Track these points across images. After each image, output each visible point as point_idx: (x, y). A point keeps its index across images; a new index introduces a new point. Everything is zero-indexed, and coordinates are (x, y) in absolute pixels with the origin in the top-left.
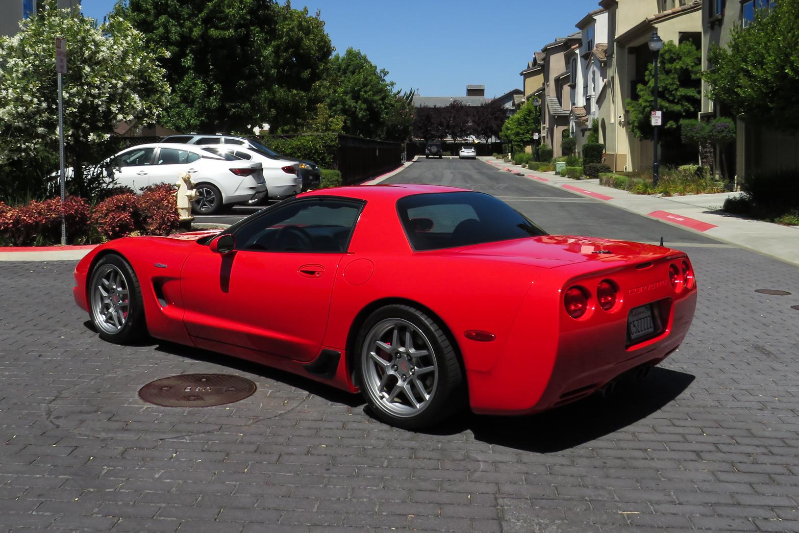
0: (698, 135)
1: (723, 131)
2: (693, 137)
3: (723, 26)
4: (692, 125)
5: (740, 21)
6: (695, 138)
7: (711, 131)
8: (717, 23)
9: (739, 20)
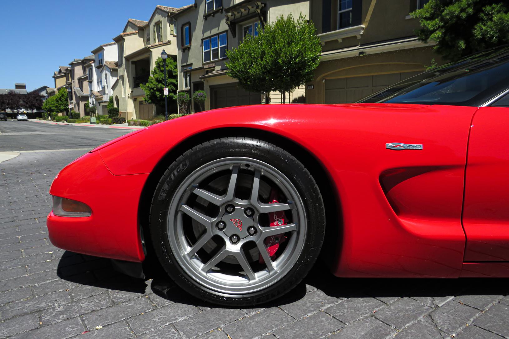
0: (186, 99)
1: (201, 97)
2: (184, 100)
3: (190, 50)
4: (183, 94)
5: (201, 47)
6: (185, 101)
7: (196, 97)
8: (188, 49)
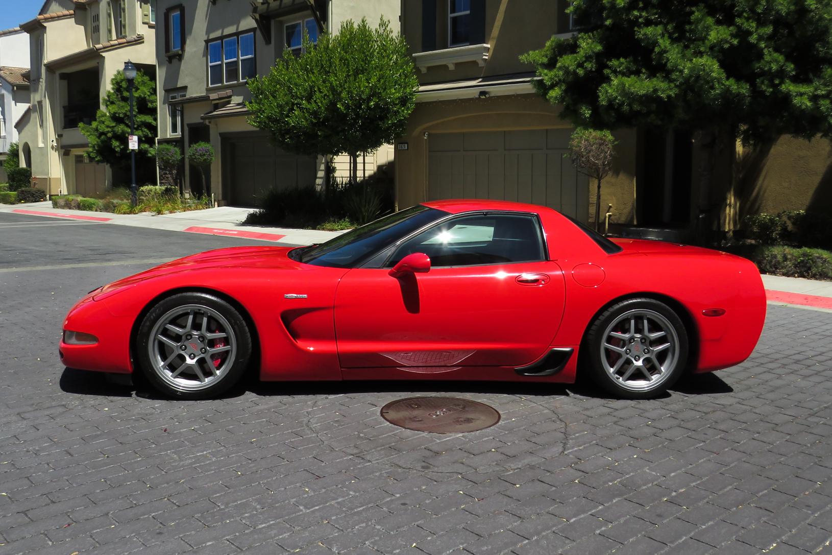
0: (173, 158)
1: (204, 155)
2: (169, 160)
3: (183, 62)
4: (167, 149)
5: (205, 58)
6: (171, 161)
7: (194, 155)
8: (178, 57)
9: (203, 56)
